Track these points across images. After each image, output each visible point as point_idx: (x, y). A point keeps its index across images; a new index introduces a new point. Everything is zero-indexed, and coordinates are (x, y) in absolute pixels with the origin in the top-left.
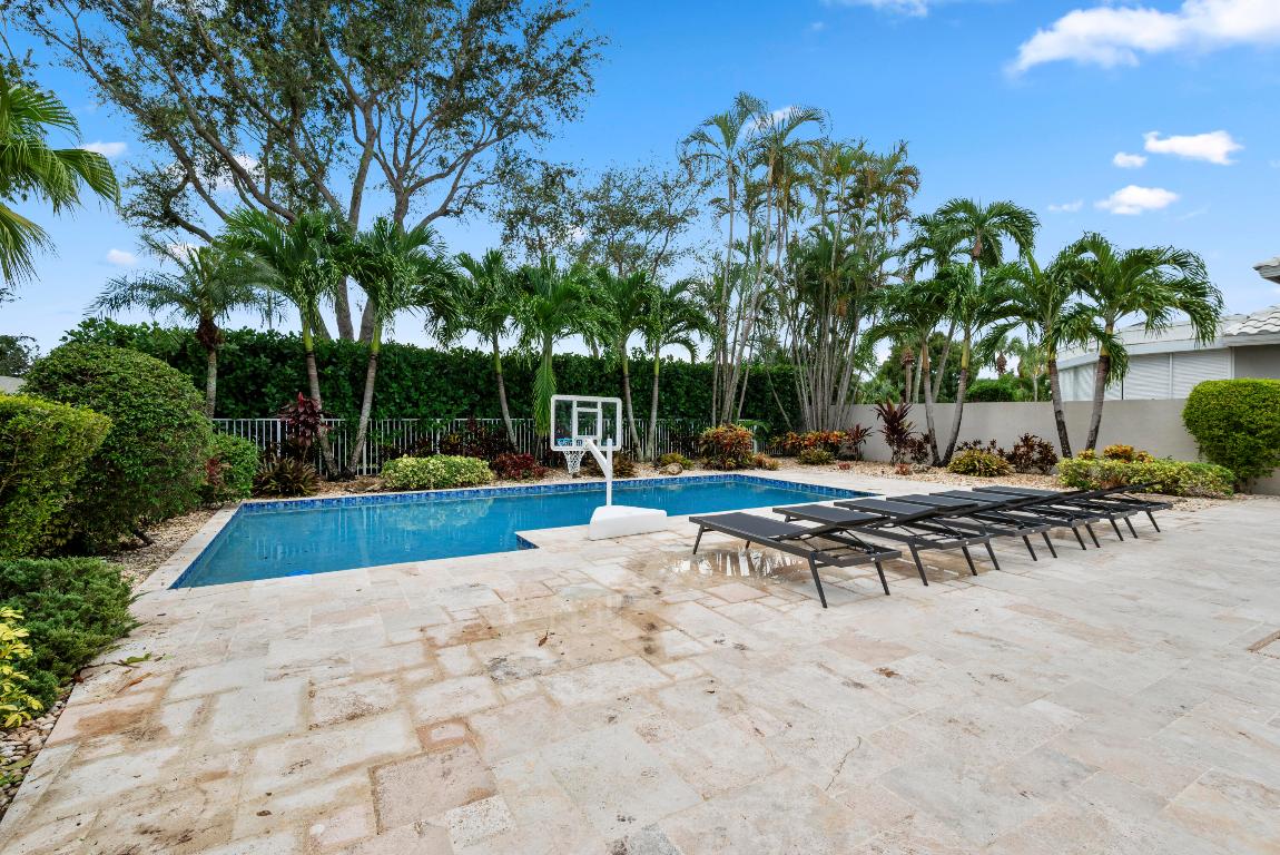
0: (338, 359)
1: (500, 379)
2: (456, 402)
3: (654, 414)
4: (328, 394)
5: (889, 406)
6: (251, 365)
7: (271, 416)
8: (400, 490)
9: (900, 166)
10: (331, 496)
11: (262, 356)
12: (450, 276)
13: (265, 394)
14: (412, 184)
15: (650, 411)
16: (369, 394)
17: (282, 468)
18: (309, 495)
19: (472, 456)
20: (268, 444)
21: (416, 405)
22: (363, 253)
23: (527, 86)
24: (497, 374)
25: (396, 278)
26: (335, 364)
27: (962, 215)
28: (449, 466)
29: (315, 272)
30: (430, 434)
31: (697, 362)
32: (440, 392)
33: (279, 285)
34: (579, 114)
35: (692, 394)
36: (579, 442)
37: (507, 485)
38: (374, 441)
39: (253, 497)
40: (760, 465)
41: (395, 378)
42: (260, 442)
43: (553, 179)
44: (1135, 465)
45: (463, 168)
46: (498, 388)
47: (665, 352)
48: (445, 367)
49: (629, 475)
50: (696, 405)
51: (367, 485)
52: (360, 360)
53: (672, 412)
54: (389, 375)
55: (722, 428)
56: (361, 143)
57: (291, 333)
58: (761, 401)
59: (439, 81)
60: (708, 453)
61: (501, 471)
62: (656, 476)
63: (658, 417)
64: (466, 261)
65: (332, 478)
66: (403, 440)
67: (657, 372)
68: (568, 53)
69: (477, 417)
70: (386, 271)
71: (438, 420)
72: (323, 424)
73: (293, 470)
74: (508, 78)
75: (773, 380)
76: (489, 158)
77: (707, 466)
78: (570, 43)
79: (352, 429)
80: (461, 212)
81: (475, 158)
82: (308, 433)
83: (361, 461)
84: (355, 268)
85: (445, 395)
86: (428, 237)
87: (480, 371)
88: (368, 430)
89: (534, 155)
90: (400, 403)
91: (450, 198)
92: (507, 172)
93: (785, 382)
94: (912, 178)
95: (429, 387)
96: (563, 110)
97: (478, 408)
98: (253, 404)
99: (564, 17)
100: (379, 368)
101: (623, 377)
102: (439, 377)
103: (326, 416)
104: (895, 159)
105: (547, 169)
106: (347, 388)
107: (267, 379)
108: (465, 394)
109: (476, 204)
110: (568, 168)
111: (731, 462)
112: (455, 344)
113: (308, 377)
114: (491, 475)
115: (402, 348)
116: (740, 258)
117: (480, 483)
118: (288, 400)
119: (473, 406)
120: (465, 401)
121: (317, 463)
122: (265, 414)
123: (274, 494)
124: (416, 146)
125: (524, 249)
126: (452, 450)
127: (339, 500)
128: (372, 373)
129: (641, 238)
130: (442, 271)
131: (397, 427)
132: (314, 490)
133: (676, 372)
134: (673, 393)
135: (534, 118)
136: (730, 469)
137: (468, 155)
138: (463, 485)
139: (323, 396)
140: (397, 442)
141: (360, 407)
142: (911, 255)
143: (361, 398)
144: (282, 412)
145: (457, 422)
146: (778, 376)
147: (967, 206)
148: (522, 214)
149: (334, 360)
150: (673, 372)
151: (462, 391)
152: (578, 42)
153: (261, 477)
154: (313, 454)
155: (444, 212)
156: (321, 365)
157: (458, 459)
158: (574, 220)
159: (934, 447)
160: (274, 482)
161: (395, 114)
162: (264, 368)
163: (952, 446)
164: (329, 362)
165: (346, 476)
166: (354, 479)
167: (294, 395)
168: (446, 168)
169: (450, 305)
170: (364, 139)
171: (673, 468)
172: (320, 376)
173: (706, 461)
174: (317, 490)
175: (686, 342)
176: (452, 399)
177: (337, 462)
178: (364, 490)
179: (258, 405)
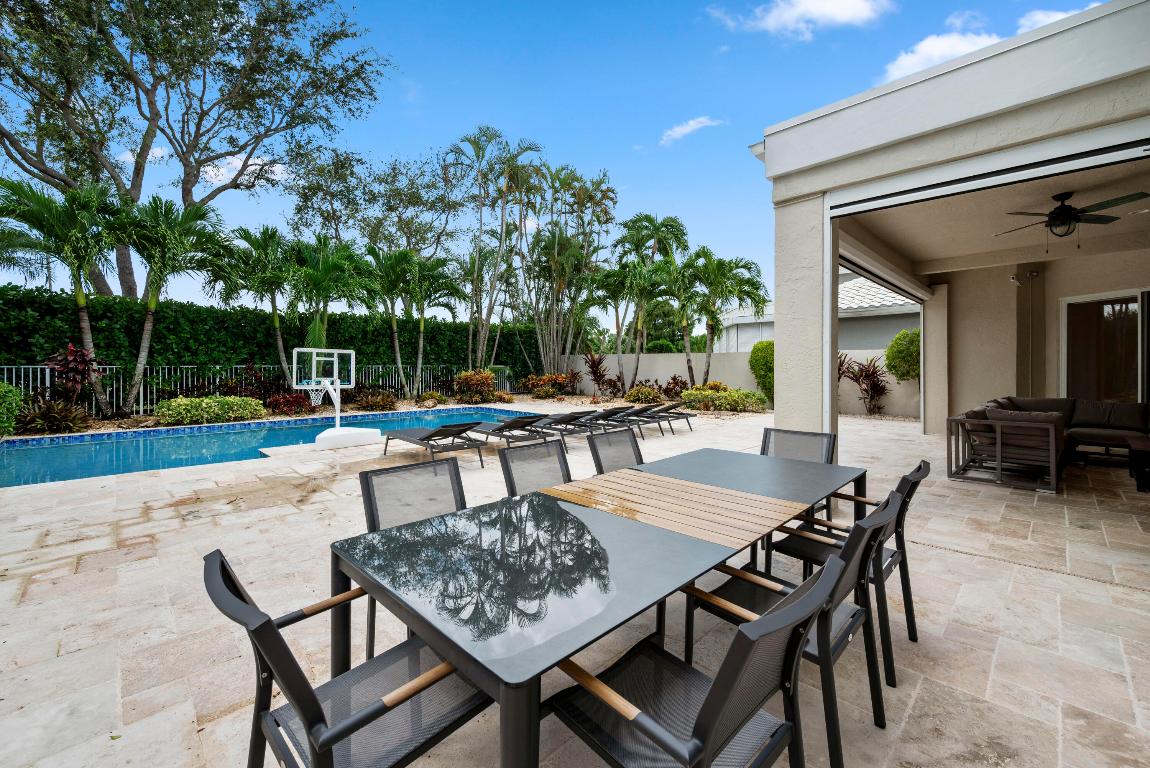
0: (113, 313)
1: (279, 333)
2: (235, 351)
3: (420, 361)
4: (102, 344)
5: (592, 356)
6: (16, 318)
7: (38, 363)
8: (174, 425)
9: (604, 187)
10: (102, 431)
11: (29, 310)
12: (225, 248)
13: (31, 344)
14: (203, 157)
15: (417, 359)
16: (145, 344)
17: (49, 409)
18: (78, 431)
19: (246, 396)
20: (35, 388)
21: (195, 353)
22: (138, 225)
23: (316, 86)
24: (275, 329)
25: (169, 249)
26: (109, 318)
27: (646, 224)
28: (222, 405)
29: (86, 239)
30: (209, 379)
31: (458, 321)
32: (220, 343)
33: (47, 249)
34: (364, 114)
35: (454, 346)
36: (319, 383)
37: (278, 419)
38: (151, 386)
39: (15, 434)
40: (501, 400)
41: (174, 331)
42: (27, 387)
43: (342, 166)
44: (722, 394)
45: (254, 149)
46: (276, 340)
47: (429, 313)
48: (224, 322)
49: (391, 409)
50: (458, 355)
51: (141, 422)
52: (137, 316)
53: (436, 360)
54: (168, 328)
55: (470, 372)
56: (145, 118)
57: (62, 290)
58: (511, 351)
59: (232, 70)
60: (461, 391)
61: (274, 408)
62: (415, 409)
63: (424, 363)
64: (245, 235)
65: (105, 418)
66: (181, 384)
67: (422, 328)
68: (351, 66)
69: (255, 363)
70: (160, 242)
71: (218, 367)
72: (94, 371)
73: (61, 411)
74: (297, 78)
75: (521, 336)
76: (278, 143)
77: (460, 401)
78: (354, 59)
79: (128, 375)
80: (253, 185)
81: (266, 141)
82: (79, 378)
83: (137, 402)
84: (130, 236)
85: (224, 345)
86: (205, 214)
87: (259, 326)
88: (145, 374)
89: (324, 142)
90: (178, 353)
91: (241, 173)
92: (298, 155)
93: (531, 337)
94: (612, 195)
95: (209, 339)
96: (350, 110)
97: (257, 357)
98: (19, 352)
99: (347, 36)
100: (156, 322)
101: (392, 333)
102: (219, 330)
103: (99, 364)
104: (601, 182)
105: (337, 156)
106: (123, 339)
107: (35, 330)
108: (244, 345)
109: (268, 180)
110: (358, 157)
111: (477, 398)
112: (235, 303)
113: (80, 330)
114: (264, 411)
115: (181, 305)
116: (495, 243)
117: (252, 418)
118: (58, 349)
119: (252, 355)
120: (245, 351)
121: (90, 405)
122: (32, 361)
123: (41, 431)
124: (207, 124)
125: (319, 220)
126: (229, 391)
127: (109, 435)
128: (148, 326)
129: (427, 217)
130: (218, 243)
131: (176, 372)
132: (85, 428)
133: (439, 328)
134: (438, 345)
135: (323, 112)
136: (476, 403)
137: (258, 139)
138: (235, 419)
139: (96, 346)
140: (176, 386)
141: (137, 356)
142: (620, 249)
143: (138, 348)
144: (50, 360)
145: (236, 369)
146: (525, 332)
147: (648, 218)
148: (315, 189)
149: (109, 314)
150: (435, 330)
151: (241, 342)
152: (361, 59)
153: (26, 418)
154: (86, 396)
155: (235, 185)
156: (93, 318)
157: (231, 399)
158: (367, 198)
159: (623, 384)
160: (40, 422)
161: (184, 91)
162: (31, 321)
163: (633, 383)
164: (103, 317)
165: (120, 415)
166: (129, 417)
167: (64, 345)
168: (236, 147)
169: (225, 272)
170: (148, 115)
171: (430, 403)
172: (93, 329)
173: (459, 397)
174: (87, 427)
175: (447, 306)
176: (232, 348)
177: (111, 403)
178: (137, 426)
179: (24, 354)
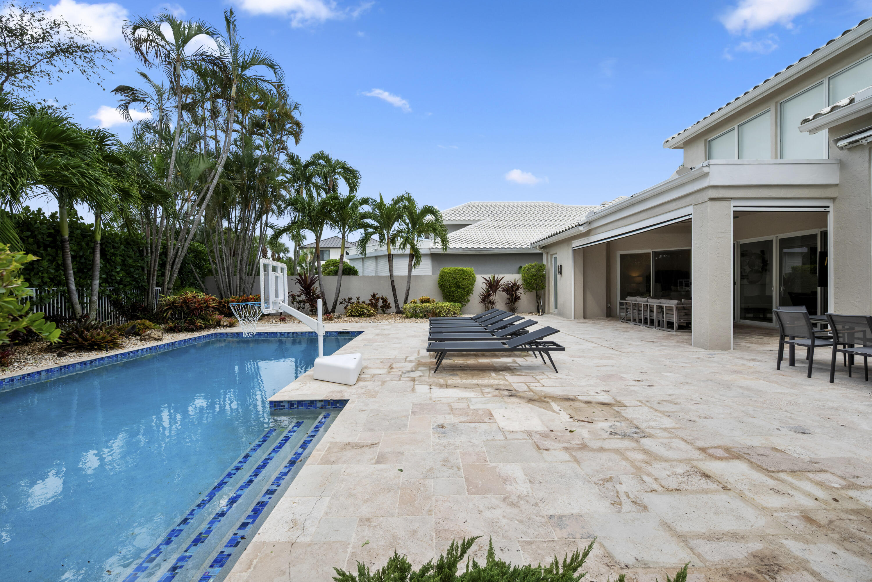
3: (97, 282)
27: (322, 162)
40: (219, 324)
67: (99, 238)
159: (325, 302)
163: (336, 301)
